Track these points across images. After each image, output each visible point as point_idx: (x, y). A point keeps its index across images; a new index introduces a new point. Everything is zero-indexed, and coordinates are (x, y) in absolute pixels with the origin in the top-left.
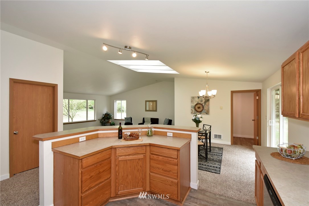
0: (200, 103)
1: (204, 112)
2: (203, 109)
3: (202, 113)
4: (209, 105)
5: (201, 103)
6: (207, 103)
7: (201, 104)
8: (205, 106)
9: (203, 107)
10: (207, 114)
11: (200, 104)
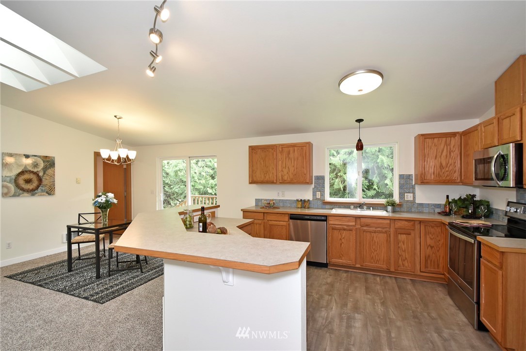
0: (32, 170)
1: (42, 191)
2: (40, 184)
3: (36, 193)
4: (54, 175)
5: (35, 170)
6: (49, 171)
7: (36, 174)
8: (46, 177)
9: (40, 180)
10: (49, 194)
11: (32, 172)
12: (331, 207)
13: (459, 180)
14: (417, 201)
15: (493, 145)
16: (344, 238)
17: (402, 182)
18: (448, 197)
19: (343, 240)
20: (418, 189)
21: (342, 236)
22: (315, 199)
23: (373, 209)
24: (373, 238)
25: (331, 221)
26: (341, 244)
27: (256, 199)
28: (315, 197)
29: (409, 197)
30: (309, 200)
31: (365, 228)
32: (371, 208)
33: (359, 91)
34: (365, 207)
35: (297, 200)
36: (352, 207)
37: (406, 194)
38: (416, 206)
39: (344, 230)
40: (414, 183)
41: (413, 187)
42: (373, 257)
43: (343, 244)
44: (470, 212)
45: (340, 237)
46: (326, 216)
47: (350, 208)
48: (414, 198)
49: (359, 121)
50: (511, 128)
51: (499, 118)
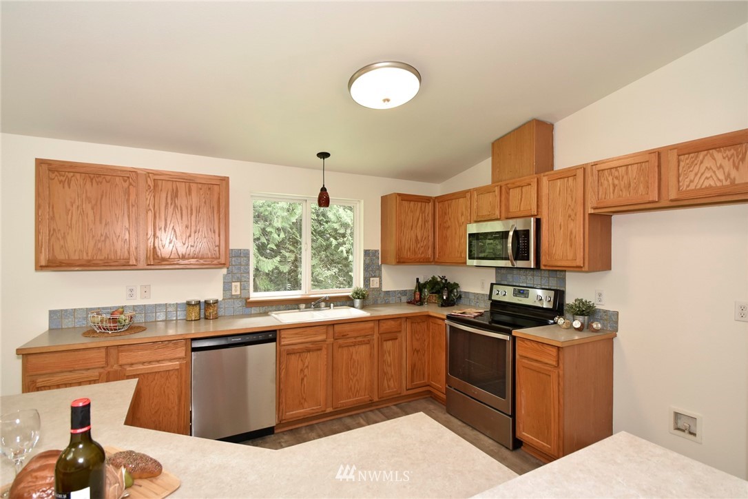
12: (262, 309)
13: (432, 260)
14: (384, 289)
15: (493, 217)
16: (307, 367)
17: (368, 262)
18: (418, 279)
19: (306, 370)
20: (385, 271)
21: (304, 365)
22: (228, 296)
23: (334, 306)
24: (352, 356)
25: (287, 340)
26: (303, 379)
27: (51, 312)
28: (228, 293)
29: (374, 283)
30: (216, 302)
31: (341, 341)
32: (332, 305)
33: (384, 100)
34: (323, 304)
35: (189, 304)
36: (303, 306)
37: (371, 279)
38: (382, 295)
39: (308, 351)
40: (380, 263)
41: (379, 269)
42: (351, 388)
43: (305, 379)
44: (445, 298)
45: (300, 366)
46: (275, 331)
47: (299, 308)
48: (381, 284)
49: (324, 155)
50: (524, 200)
51: (502, 186)
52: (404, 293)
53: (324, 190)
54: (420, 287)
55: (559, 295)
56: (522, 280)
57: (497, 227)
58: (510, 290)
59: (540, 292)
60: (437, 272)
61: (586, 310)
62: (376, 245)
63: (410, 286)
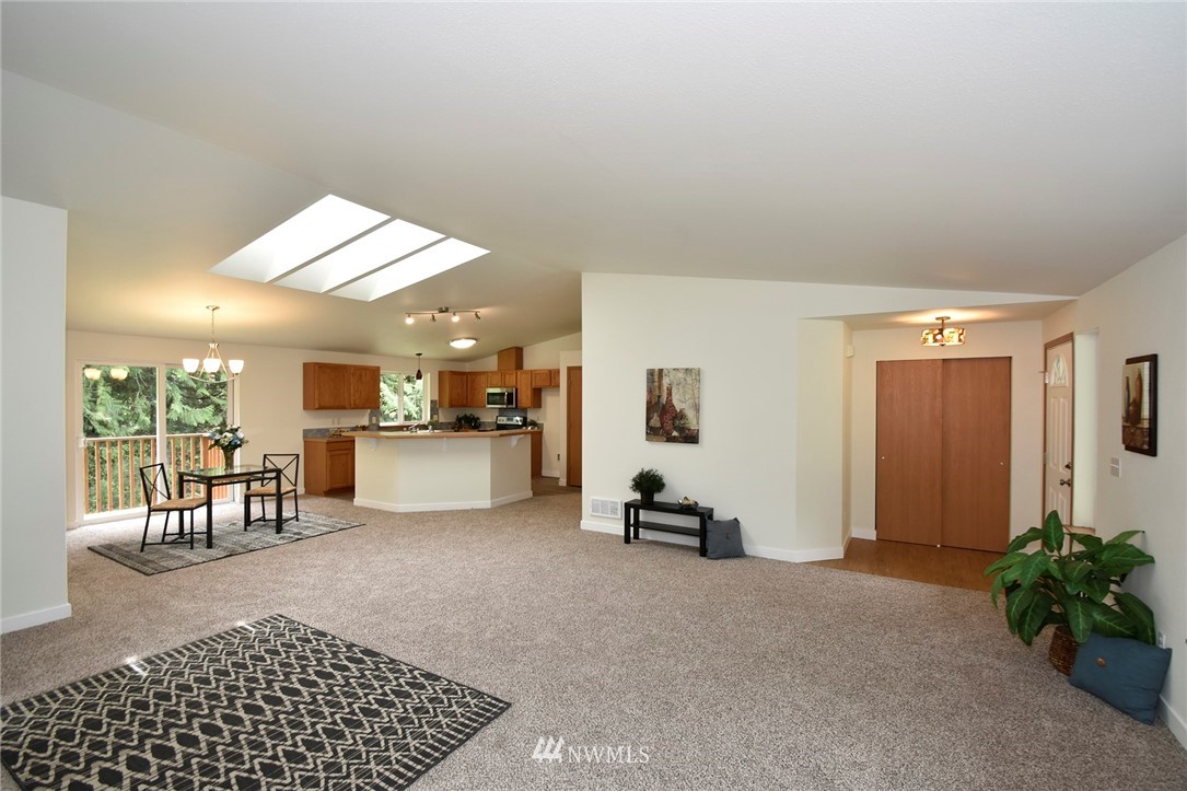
13: (466, 405)
14: (440, 421)
15: (498, 386)
17: (432, 406)
20: (440, 411)
22: (371, 424)
28: (371, 422)
29: (435, 418)
37: (434, 416)
38: (439, 424)
40: (438, 407)
41: (438, 410)
48: (438, 418)
49: (420, 354)
50: (511, 380)
51: (502, 372)
52: (449, 423)
53: (419, 371)
54: (459, 420)
55: (525, 419)
56: (510, 414)
57: (497, 390)
58: (505, 418)
59: (518, 418)
60: (468, 412)
61: (534, 424)
62: (437, 398)
63: (452, 419)
